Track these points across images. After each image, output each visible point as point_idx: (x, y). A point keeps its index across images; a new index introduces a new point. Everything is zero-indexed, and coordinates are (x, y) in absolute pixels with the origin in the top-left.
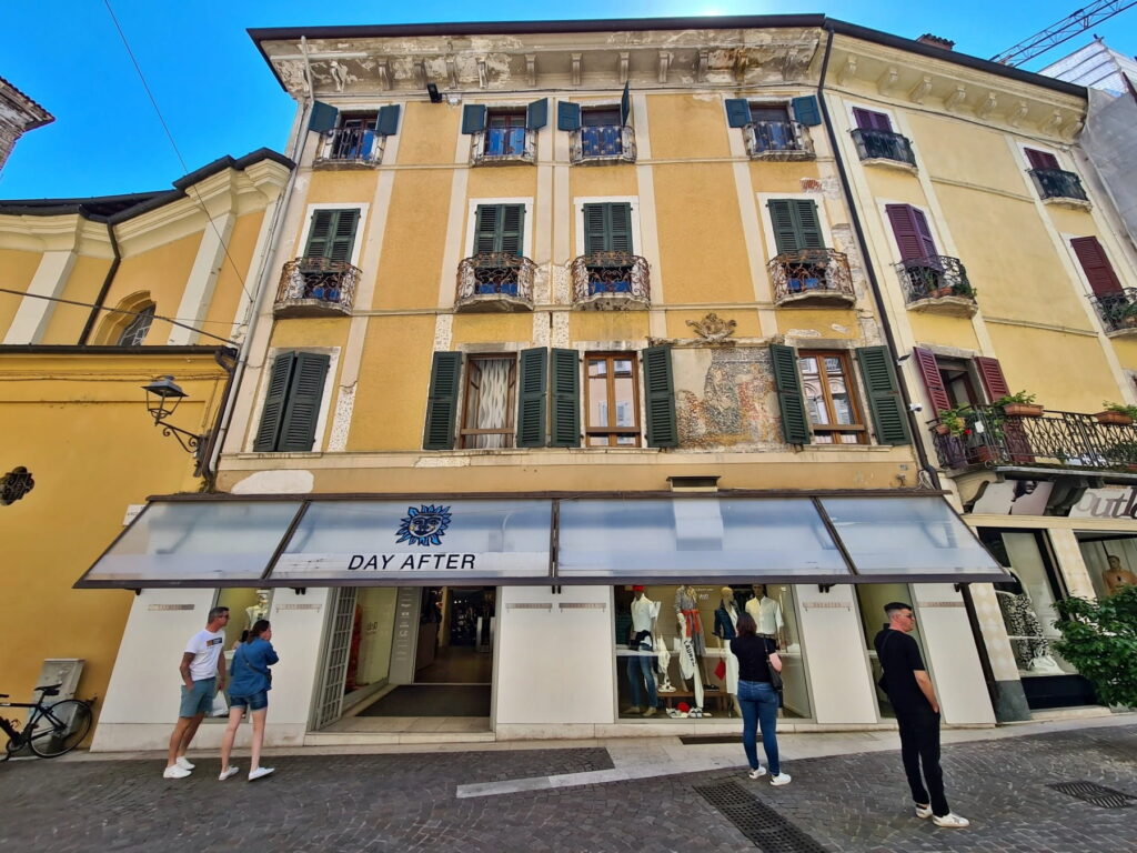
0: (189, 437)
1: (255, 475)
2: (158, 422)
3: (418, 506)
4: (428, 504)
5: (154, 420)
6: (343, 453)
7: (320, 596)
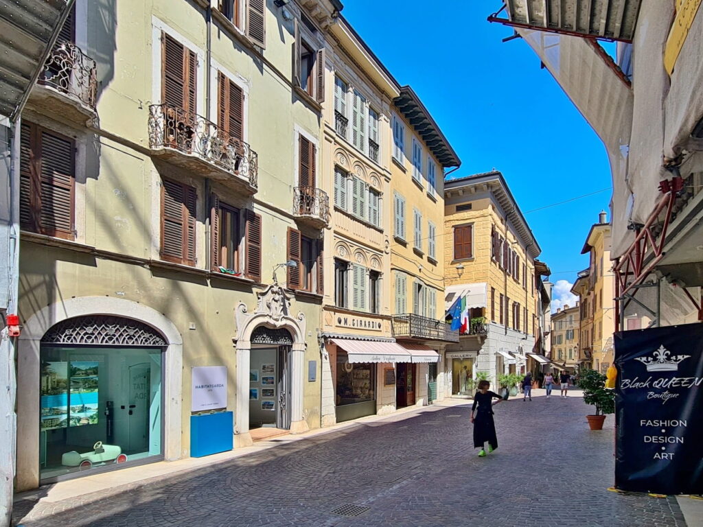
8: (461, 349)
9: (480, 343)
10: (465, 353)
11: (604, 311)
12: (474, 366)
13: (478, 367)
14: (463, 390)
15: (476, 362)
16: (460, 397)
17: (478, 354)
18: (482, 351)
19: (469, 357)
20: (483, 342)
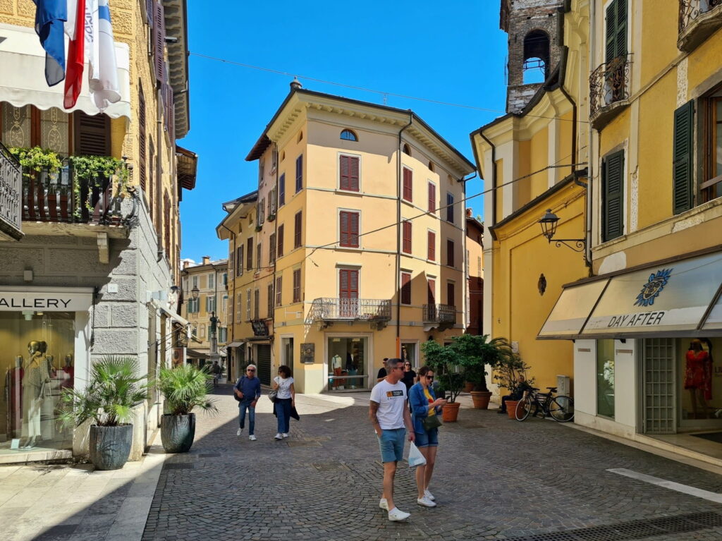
0: (574, 243)
1: (605, 260)
2: (550, 241)
3: (655, 271)
4: (661, 269)
5: (548, 240)
6: (637, 232)
7: (631, 344)
8: (28, 276)
9: (104, 259)
10: (45, 294)
11: (308, 251)
12: (80, 342)
13: (97, 346)
14: (34, 428)
15: (88, 329)
16: (21, 457)
17: (97, 297)
18: (110, 288)
19: (61, 308)
20: (115, 260)
